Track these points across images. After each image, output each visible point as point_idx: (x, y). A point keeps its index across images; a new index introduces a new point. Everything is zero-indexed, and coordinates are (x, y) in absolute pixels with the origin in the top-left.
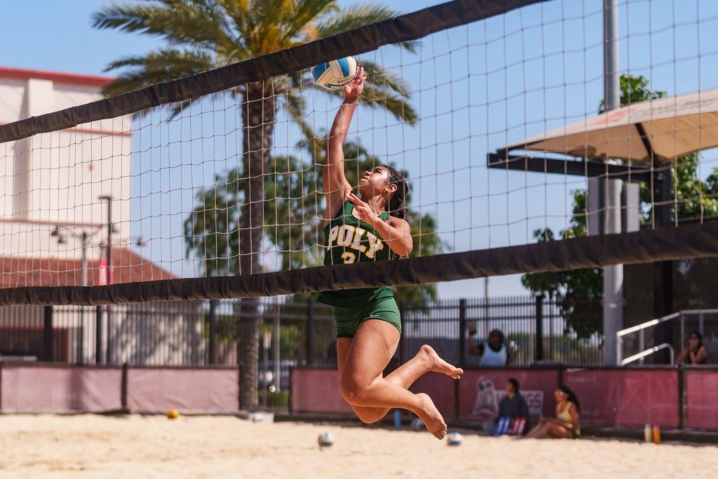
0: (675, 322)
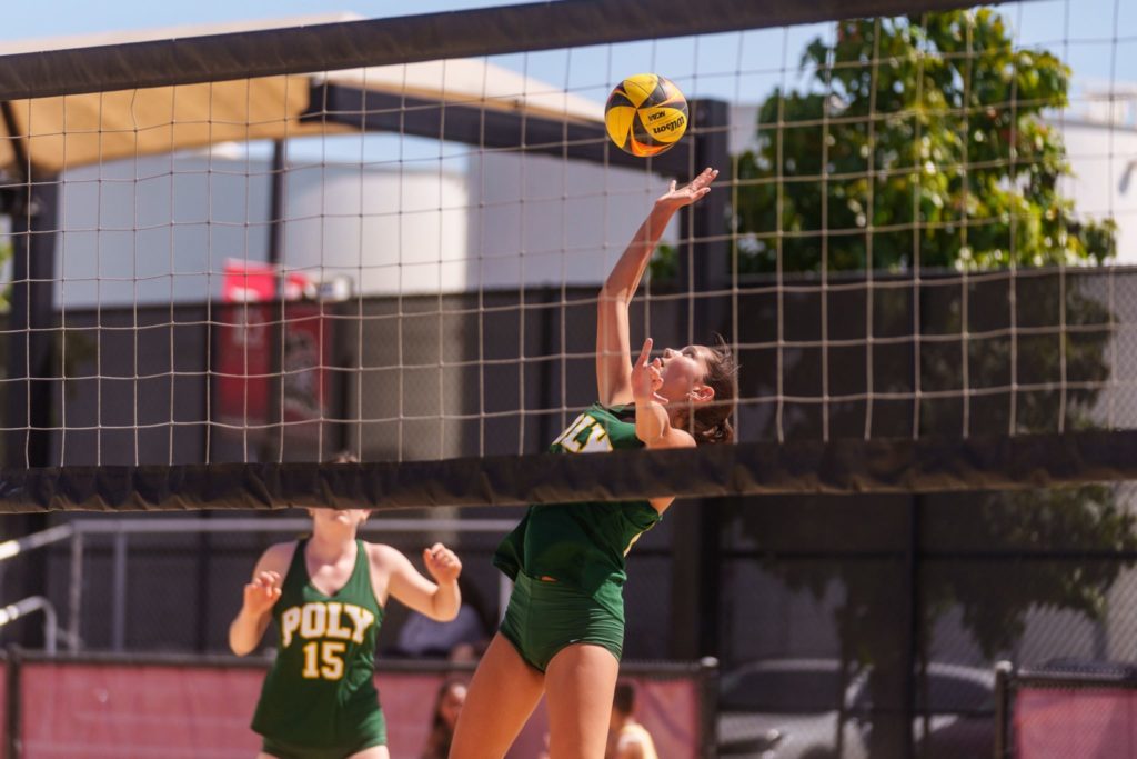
0: (62, 549)
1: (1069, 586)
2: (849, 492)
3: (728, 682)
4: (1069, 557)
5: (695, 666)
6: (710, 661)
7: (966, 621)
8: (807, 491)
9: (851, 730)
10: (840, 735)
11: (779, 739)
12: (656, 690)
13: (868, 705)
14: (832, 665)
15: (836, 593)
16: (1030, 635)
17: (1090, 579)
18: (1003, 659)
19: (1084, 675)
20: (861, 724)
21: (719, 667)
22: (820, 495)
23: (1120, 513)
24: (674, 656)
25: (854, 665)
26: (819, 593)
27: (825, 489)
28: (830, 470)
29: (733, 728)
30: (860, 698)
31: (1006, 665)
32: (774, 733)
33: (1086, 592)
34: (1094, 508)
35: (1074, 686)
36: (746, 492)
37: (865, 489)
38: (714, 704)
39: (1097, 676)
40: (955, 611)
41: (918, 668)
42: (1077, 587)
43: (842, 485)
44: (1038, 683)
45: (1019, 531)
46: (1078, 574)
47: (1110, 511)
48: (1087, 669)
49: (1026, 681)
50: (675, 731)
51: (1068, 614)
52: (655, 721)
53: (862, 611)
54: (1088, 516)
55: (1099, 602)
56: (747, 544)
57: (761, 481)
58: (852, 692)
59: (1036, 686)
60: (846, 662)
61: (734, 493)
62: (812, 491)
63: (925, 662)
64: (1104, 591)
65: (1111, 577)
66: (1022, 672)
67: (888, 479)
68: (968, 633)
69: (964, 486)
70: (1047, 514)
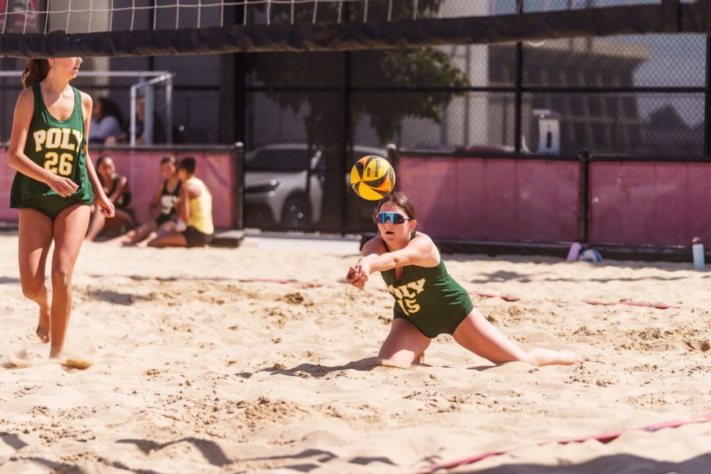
1: (425, 106)
2: (303, 50)
3: (249, 156)
4: (426, 90)
5: (232, 147)
6: (240, 144)
7: (373, 124)
8: (281, 50)
9: (315, 181)
10: (308, 182)
11: (277, 185)
12: (211, 159)
13: (323, 167)
14: (304, 147)
15: (305, 109)
16: (405, 130)
17: (436, 102)
18: (392, 143)
19: (433, 151)
20: (319, 178)
21: (244, 147)
22: (288, 53)
23: (452, 68)
24: (221, 142)
25: (314, 147)
26: (296, 109)
27: (290, 49)
28: (294, 39)
29: (252, 179)
30: (319, 164)
31: (393, 146)
32: (274, 182)
33: (435, 109)
34: (437, 64)
35: (428, 156)
36: (249, 51)
37: (311, 49)
38: (242, 167)
39: (440, 151)
40: (367, 119)
41: (348, 149)
42: (430, 106)
43: (300, 47)
44: (410, 155)
45: (399, 77)
46: (430, 99)
47: (447, 66)
48: (435, 148)
49: (403, 154)
50: (221, 180)
51: (425, 120)
52: (211, 177)
53: (319, 118)
54: (435, 68)
55: (441, 115)
56: (259, 84)
57: (257, 44)
58: (314, 161)
59: (409, 157)
60: (310, 144)
61: (242, 51)
62: (284, 50)
63: (352, 145)
64: (445, 108)
65: (447, 101)
66: (402, 149)
67: (324, 43)
68: (374, 131)
69: (363, 48)
70: (414, 67)
